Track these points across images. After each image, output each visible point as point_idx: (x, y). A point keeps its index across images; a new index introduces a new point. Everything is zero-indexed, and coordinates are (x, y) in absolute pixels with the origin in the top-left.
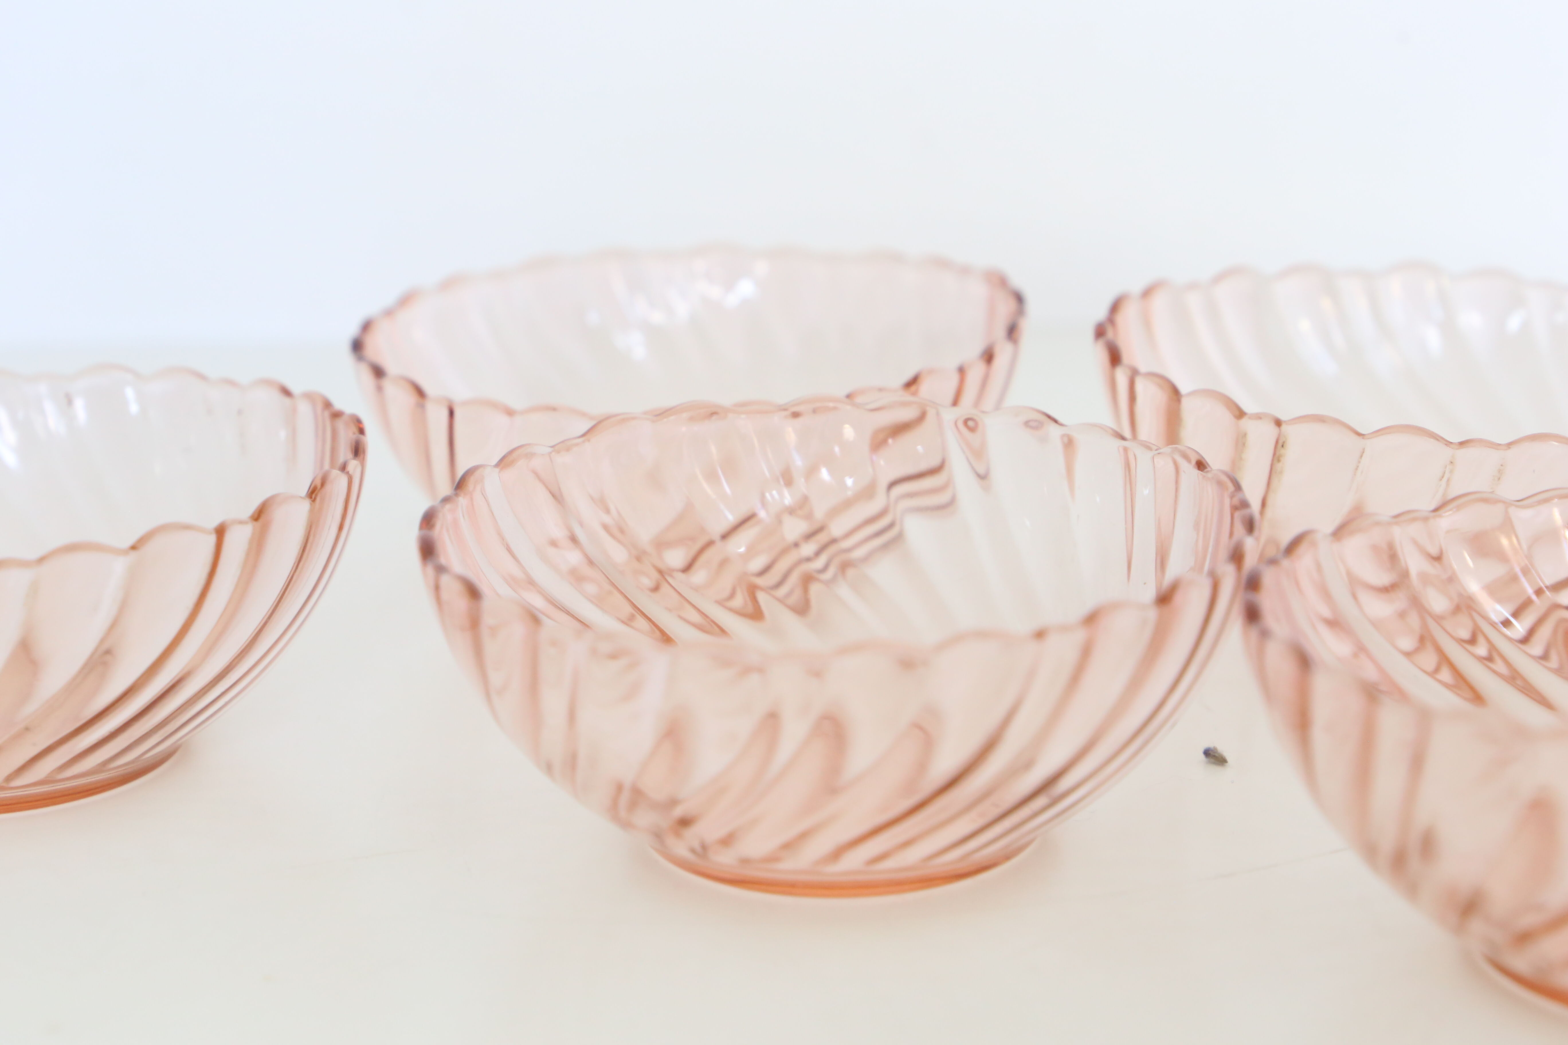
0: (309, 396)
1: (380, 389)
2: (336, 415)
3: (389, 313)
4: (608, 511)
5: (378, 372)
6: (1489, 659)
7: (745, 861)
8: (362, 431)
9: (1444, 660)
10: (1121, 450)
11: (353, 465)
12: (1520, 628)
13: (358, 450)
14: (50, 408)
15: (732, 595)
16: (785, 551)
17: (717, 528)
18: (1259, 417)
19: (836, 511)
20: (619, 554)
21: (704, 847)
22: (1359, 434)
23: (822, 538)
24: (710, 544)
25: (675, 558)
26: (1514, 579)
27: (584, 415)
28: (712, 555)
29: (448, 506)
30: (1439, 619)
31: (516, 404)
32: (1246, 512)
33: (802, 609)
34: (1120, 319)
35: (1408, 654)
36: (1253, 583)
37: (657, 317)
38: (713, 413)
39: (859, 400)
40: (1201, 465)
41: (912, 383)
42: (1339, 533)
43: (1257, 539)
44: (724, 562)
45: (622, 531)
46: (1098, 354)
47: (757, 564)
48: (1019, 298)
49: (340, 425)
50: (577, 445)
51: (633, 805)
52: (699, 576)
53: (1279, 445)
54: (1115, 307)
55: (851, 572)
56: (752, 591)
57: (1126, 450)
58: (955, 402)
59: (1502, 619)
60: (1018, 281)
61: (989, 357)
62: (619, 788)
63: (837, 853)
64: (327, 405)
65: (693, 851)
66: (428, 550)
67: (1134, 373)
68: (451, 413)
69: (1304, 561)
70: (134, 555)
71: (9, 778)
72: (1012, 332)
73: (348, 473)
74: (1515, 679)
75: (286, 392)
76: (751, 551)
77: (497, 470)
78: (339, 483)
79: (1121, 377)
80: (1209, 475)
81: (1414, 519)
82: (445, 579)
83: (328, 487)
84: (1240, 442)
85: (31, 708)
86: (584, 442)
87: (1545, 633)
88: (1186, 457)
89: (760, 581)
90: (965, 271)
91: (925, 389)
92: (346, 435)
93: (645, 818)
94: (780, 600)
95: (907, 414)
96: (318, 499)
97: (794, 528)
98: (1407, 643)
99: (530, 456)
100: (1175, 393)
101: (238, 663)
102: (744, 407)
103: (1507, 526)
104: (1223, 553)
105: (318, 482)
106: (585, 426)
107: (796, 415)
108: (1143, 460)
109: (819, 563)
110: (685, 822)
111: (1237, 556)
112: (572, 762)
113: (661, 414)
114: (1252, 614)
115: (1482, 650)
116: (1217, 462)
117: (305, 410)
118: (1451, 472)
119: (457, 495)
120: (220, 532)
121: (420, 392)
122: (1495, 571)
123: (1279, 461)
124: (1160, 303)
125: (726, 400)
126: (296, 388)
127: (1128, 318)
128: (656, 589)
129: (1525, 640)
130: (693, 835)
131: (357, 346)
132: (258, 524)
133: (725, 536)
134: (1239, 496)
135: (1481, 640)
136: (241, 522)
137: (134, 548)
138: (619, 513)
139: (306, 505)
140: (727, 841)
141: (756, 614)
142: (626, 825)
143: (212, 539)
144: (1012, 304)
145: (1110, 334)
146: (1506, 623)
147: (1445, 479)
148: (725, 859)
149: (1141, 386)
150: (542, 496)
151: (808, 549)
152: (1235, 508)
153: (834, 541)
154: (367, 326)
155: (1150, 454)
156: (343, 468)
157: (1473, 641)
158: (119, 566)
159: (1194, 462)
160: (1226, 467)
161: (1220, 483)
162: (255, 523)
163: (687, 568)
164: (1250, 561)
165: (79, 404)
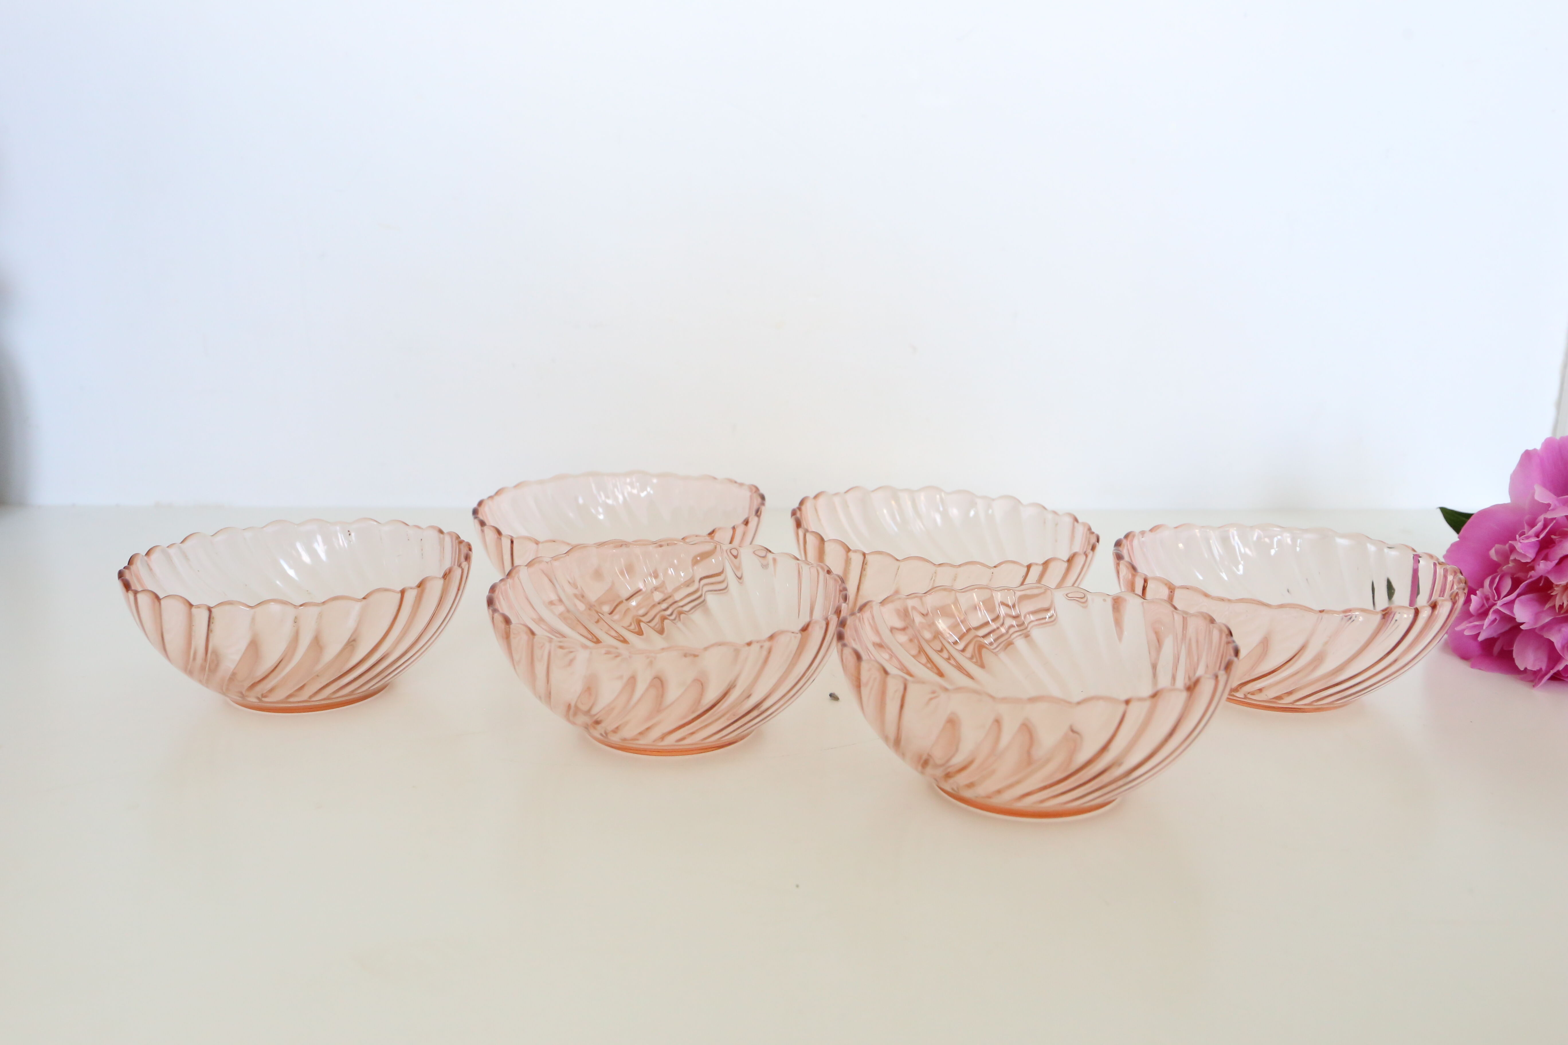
0: (450, 533)
1: (483, 531)
2: (461, 542)
3: (491, 497)
4: (577, 588)
5: (482, 524)
6: (949, 659)
7: (625, 740)
8: (470, 549)
9: (929, 660)
10: (797, 565)
11: (465, 564)
12: (961, 646)
13: (467, 558)
14: (341, 537)
15: (631, 625)
16: (654, 606)
17: (626, 595)
18: (855, 551)
19: (677, 589)
20: (581, 607)
21: (606, 734)
22: (898, 560)
23: (670, 601)
24: (621, 602)
25: (606, 609)
26: (958, 624)
27: (568, 544)
28: (622, 608)
29: (502, 583)
30: (927, 641)
31: (540, 539)
32: (844, 592)
33: (661, 632)
34: (803, 508)
35: (914, 657)
36: (842, 624)
37: (610, 502)
38: (622, 544)
39: (687, 541)
40: (829, 572)
41: (712, 533)
42: (883, 603)
43: (848, 604)
44: (628, 610)
45: (583, 596)
46: (791, 523)
47: (641, 612)
48: (763, 497)
49: (462, 546)
50: (562, 557)
51: (575, 714)
52: (616, 617)
53: (864, 563)
54: (802, 503)
55: (682, 616)
56: (639, 622)
57: (798, 564)
58: (731, 543)
59: (953, 641)
60: (762, 491)
61: (746, 522)
62: (569, 706)
63: (663, 737)
64: (458, 537)
65: (601, 735)
66: (490, 602)
67: (806, 531)
68: (512, 542)
69: (866, 614)
70: (364, 601)
71: (311, 697)
72: (758, 512)
73: (462, 567)
74: (960, 668)
75: (441, 532)
76: (639, 606)
77: (526, 567)
78: (457, 573)
79: (801, 532)
80: (832, 576)
81: (917, 597)
82: (496, 615)
83: (452, 573)
84: (848, 561)
85: (319, 667)
86: (566, 556)
87: (970, 649)
88: (823, 568)
89: (643, 619)
90: (741, 485)
91: (717, 536)
92: (464, 550)
93: (582, 719)
94: (653, 628)
95: (708, 547)
96: (447, 579)
97: (658, 597)
98: (914, 652)
99: (540, 562)
100: (822, 540)
101: (410, 649)
102: (637, 543)
103: (956, 602)
104: (831, 610)
105: (448, 571)
106: (568, 548)
107: (661, 546)
108: (805, 569)
109: (669, 612)
110: (597, 722)
111: (838, 612)
112: (549, 695)
113: (601, 545)
114: (840, 637)
115: (945, 654)
116: (837, 570)
117: (447, 539)
118: (936, 576)
119: (507, 578)
120: (403, 592)
121: (499, 533)
122: (950, 621)
123: (864, 570)
124: (821, 501)
125: (629, 539)
126: (445, 531)
127: (808, 507)
128: (597, 622)
129: (963, 650)
130: (600, 728)
131: (475, 512)
132: (420, 589)
133: (628, 599)
134: (844, 585)
135: (945, 651)
136: (411, 588)
137: (364, 598)
138: (581, 587)
139: (442, 581)
140: (616, 731)
141: (640, 633)
142: (574, 723)
143: (399, 595)
144: (760, 500)
145: (798, 514)
146: (956, 643)
147: (933, 579)
148: (615, 738)
149: (808, 536)
150: (546, 580)
151: (664, 606)
152: (841, 591)
153: (676, 602)
154: (480, 503)
155: (808, 567)
156: (460, 565)
157: (941, 651)
158: (358, 606)
159: (826, 571)
160: (841, 574)
161: (835, 580)
162: (418, 588)
163: (611, 613)
164: (843, 614)
165: (353, 534)
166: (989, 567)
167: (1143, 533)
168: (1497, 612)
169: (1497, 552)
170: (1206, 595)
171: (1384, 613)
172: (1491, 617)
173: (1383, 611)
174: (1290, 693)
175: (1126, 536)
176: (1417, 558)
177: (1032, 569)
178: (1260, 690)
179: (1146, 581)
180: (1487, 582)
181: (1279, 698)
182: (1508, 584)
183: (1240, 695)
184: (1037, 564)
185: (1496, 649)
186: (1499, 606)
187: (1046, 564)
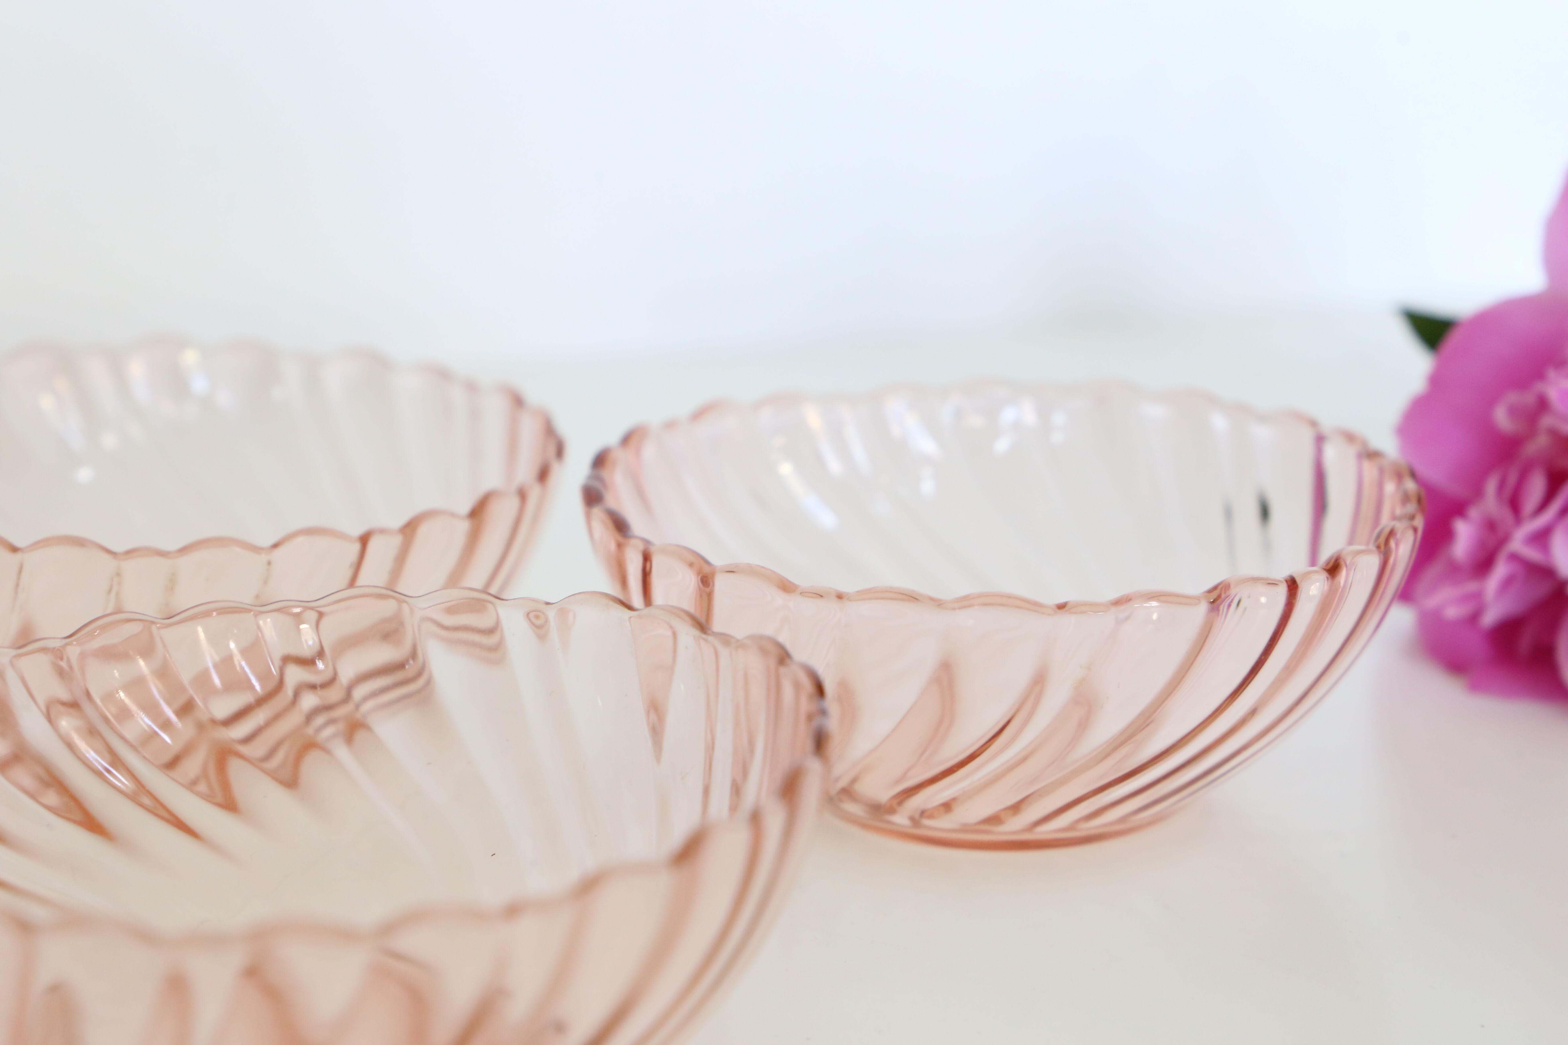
22: (16, 550)
166: (256, 549)
167: (670, 425)
168: (1514, 557)
169: (1513, 412)
170: (786, 587)
171: (1215, 595)
172: (1501, 570)
173: (1210, 591)
174: (1016, 808)
175: (626, 440)
176: (1320, 440)
177: (373, 545)
178: (947, 806)
179: (647, 558)
180: (1491, 486)
181: (994, 819)
182: (1537, 486)
183: (901, 819)
184: (382, 531)
185: (1526, 641)
186: (1518, 543)
187: (410, 529)
